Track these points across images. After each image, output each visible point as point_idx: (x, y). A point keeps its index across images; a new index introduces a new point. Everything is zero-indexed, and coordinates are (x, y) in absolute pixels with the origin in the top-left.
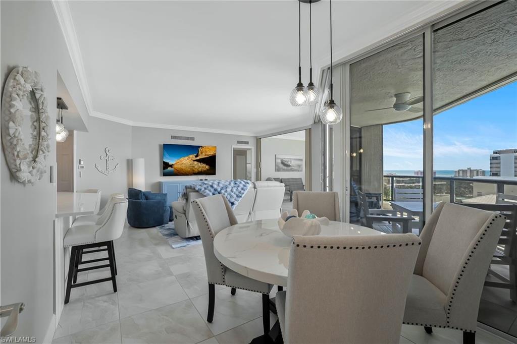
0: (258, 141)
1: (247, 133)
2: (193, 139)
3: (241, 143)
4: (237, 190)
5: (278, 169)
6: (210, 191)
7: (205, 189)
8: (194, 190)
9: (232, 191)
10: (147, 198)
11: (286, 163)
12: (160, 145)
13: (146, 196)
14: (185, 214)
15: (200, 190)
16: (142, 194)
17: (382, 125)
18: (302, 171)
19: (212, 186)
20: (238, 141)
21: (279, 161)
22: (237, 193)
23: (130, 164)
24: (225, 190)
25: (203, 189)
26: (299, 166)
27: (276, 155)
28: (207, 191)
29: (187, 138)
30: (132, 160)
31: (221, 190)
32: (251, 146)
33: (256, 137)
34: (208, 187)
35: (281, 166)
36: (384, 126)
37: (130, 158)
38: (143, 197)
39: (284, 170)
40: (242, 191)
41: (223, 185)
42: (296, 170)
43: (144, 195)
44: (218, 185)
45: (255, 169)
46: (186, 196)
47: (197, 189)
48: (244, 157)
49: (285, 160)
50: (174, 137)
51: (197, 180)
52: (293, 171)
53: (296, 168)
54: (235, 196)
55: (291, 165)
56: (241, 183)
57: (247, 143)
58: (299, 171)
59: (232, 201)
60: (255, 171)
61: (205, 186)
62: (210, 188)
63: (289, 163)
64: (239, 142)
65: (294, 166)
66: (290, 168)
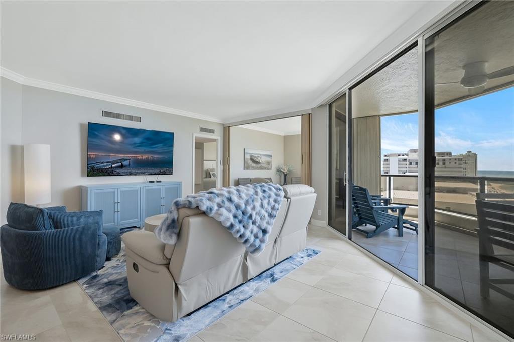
0: (226, 130)
1: (213, 119)
2: (139, 119)
3: (205, 132)
4: (269, 203)
5: (247, 167)
6: (229, 210)
7: (220, 206)
8: (196, 211)
9: (262, 206)
10: (57, 224)
11: (255, 159)
12: (82, 125)
13: (55, 218)
14: (167, 265)
15: (211, 209)
16: (46, 216)
17: (379, 116)
18: (270, 169)
19: (230, 200)
20: (201, 128)
21: (248, 157)
22: (270, 210)
23: (17, 155)
24: (252, 206)
25: (216, 207)
26: (269, 163)
27: (245, 149)
28: (223, 210)
29: (130, 118)
30: (22, 148)
31: (246, 207)
32: (218, 136)
33: (223, 125)
34: (223, 201)
35: (250, 162)
36: (381, 118)
37: (18, 142)
38: (48, 223)
39: (254, 168)
40: (276, 205)
41: (247, 195)
42: (265, 169)
43: (50, 217)
44: (240, 197)
45: (222, 167)
46: (176, 227)
47: (204, 208)
48: (201, 151)
49: (255, 156)
50: (107, 114)
51: (144, 182)
52: (262, 169)
53: (265, 166)
54: (266, 215)
55: (260, 162)
56: (270, 189)
57: (212, 131)
58: (268, 169)
59: (263, 228)
60: (222, 169)
61: (218, 200)
62: (227, 204)
63: (258, 160)
64: (203, 130)
65: (263, 164)
66: (259, 166)
